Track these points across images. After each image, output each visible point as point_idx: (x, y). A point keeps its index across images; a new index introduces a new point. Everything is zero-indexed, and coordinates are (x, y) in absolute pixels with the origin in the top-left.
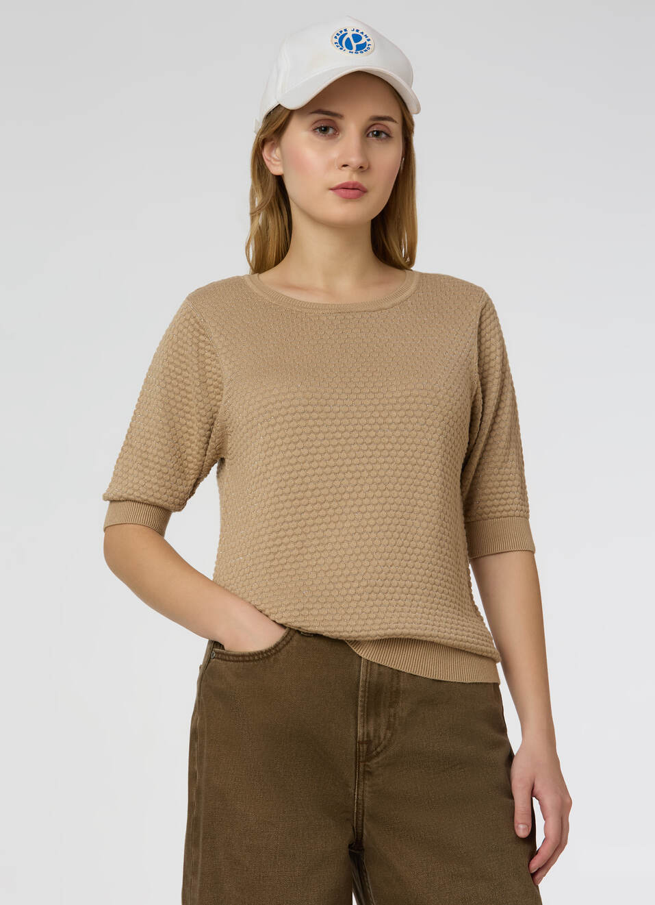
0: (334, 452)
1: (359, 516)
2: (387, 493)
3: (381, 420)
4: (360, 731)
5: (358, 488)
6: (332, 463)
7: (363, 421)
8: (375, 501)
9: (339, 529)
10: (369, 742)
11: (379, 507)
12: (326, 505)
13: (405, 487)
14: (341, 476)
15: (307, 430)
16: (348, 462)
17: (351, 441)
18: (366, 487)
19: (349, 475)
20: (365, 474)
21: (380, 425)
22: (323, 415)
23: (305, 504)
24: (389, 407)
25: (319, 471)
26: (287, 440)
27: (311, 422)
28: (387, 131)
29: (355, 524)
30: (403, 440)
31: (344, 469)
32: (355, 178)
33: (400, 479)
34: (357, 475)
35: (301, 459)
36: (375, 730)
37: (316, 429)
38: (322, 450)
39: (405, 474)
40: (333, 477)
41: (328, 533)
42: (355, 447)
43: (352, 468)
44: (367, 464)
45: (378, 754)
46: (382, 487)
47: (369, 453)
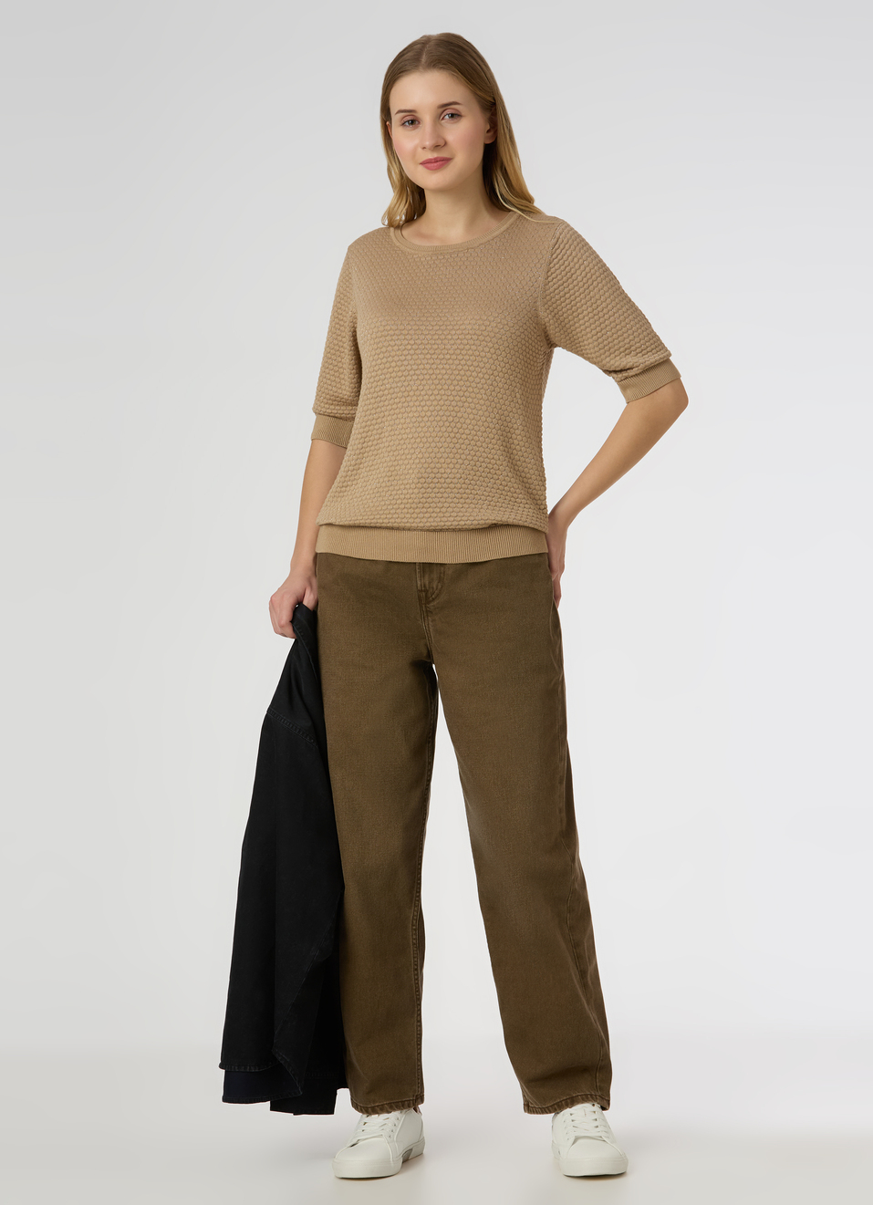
4: (419, 583)
10: (426, 591)
36: (430, 583)
45: (433, 599)
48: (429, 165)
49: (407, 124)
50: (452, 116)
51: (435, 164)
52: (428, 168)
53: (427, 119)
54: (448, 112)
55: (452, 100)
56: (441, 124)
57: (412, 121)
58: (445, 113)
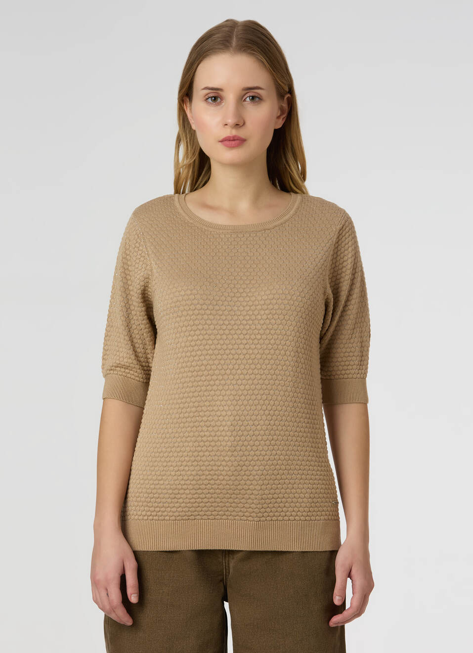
0: (221, 339)
1: (236, 387)
2: (256, 371)
3: (253, 317)
5: (236, 367)
6: (219, 347)
7: (241, 318)
8: (247, 377)
9: (223, 396)
11: (250, 382)
12: (215, 377)
13: (269, 367)
14: (225, 357)
15: (203, 322)
16: (230, 346)
17: (233, 332)
18: (242, 367)
19: (231, 356)
20: (242, 357)
21: (253, 320)
22: (214, 312)
23: (201, 375)
24: (259, 307)
25: (210, 352)
26: (189, 328)
27: (205, 317)
28: (259, 96)
29: (234, 392)
30: (268, 331)
31: (228, 352)
33: (266, 360)
34: (236, 357)
35: (198, 342)
37: (209, 322)
38: (213, 337)
39: (269, 357)
40: (219, 357)
41: (215, 398)
42: (236, 336)
43: (233, 352)
44: (244, 349)
46: (253, 366)
47: (244, 341)
48: (227, 143)
49: (210, 100)
50: (253, 98)
51: (233, 143)
53: (230, 98)
54: (251, 95)
55: (256, 85)
56: (243, 105)
57: (215, 97)
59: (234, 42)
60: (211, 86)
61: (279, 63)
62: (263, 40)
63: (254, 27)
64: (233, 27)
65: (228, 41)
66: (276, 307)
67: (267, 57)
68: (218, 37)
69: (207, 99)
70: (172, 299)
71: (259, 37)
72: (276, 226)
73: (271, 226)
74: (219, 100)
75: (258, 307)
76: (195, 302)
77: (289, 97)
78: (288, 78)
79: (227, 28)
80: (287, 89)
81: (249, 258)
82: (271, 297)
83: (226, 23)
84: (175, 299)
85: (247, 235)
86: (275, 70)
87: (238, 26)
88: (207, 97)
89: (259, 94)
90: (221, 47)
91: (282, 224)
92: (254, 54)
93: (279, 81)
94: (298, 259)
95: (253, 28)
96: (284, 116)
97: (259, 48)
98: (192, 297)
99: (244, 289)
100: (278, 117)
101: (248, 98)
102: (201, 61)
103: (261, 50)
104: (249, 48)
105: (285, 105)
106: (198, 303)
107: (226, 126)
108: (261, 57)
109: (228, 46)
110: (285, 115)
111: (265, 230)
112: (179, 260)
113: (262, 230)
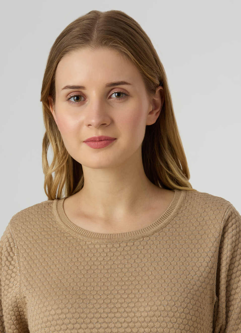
32: (100, 133)
48: (92, 144)
49: (72, 100)
52: (91, 147)
58: (113, 92)
59: (95, 35)
60: (71, 84)
61: (146, 54)
62: (127, 31)
63: (117, 17)
64: (94, 19)
65: (87, 34)
66: (157, 324)
67: (133, 49)
68: (78, 31)
69: (69, 99)
70: (42, 318)
71: (123, 28)
72: (156, 232)
73: (150, 232)
74: (83, 99)
75: (137, 324)
76: (67, 321)
77: (161, 89)
78: (159, 70)
79: (88, 20)
80: (157, 82)
81: (127, 270)
82: (151, 313)
83: (89, 15)
84: (45, 319)
85: (123, 245)
86: (142, 62)
87: (101, 18)
88: (69, 97)
89: (125, 90)
90: (80, 41)
91: (162, 228)
92: (116, 46)
93: (147, 74)
94: (180, 269)
95: (116, 19)
96: (157, 111)
97: (121, 39)
98: (63, 316)
99: (121, 304)
100: (151, 113)
101: (114, 94)
102: (61, 58)
103: (124, 41)
104: (110, 40)
105: (158, 99)
106: (70, 323)
107: (90, 126)
108: (125, 49)
109: (88, 40)
110: (159, 110)
111: (143, 237)
112: (51, 275)
113: (140, 238)
